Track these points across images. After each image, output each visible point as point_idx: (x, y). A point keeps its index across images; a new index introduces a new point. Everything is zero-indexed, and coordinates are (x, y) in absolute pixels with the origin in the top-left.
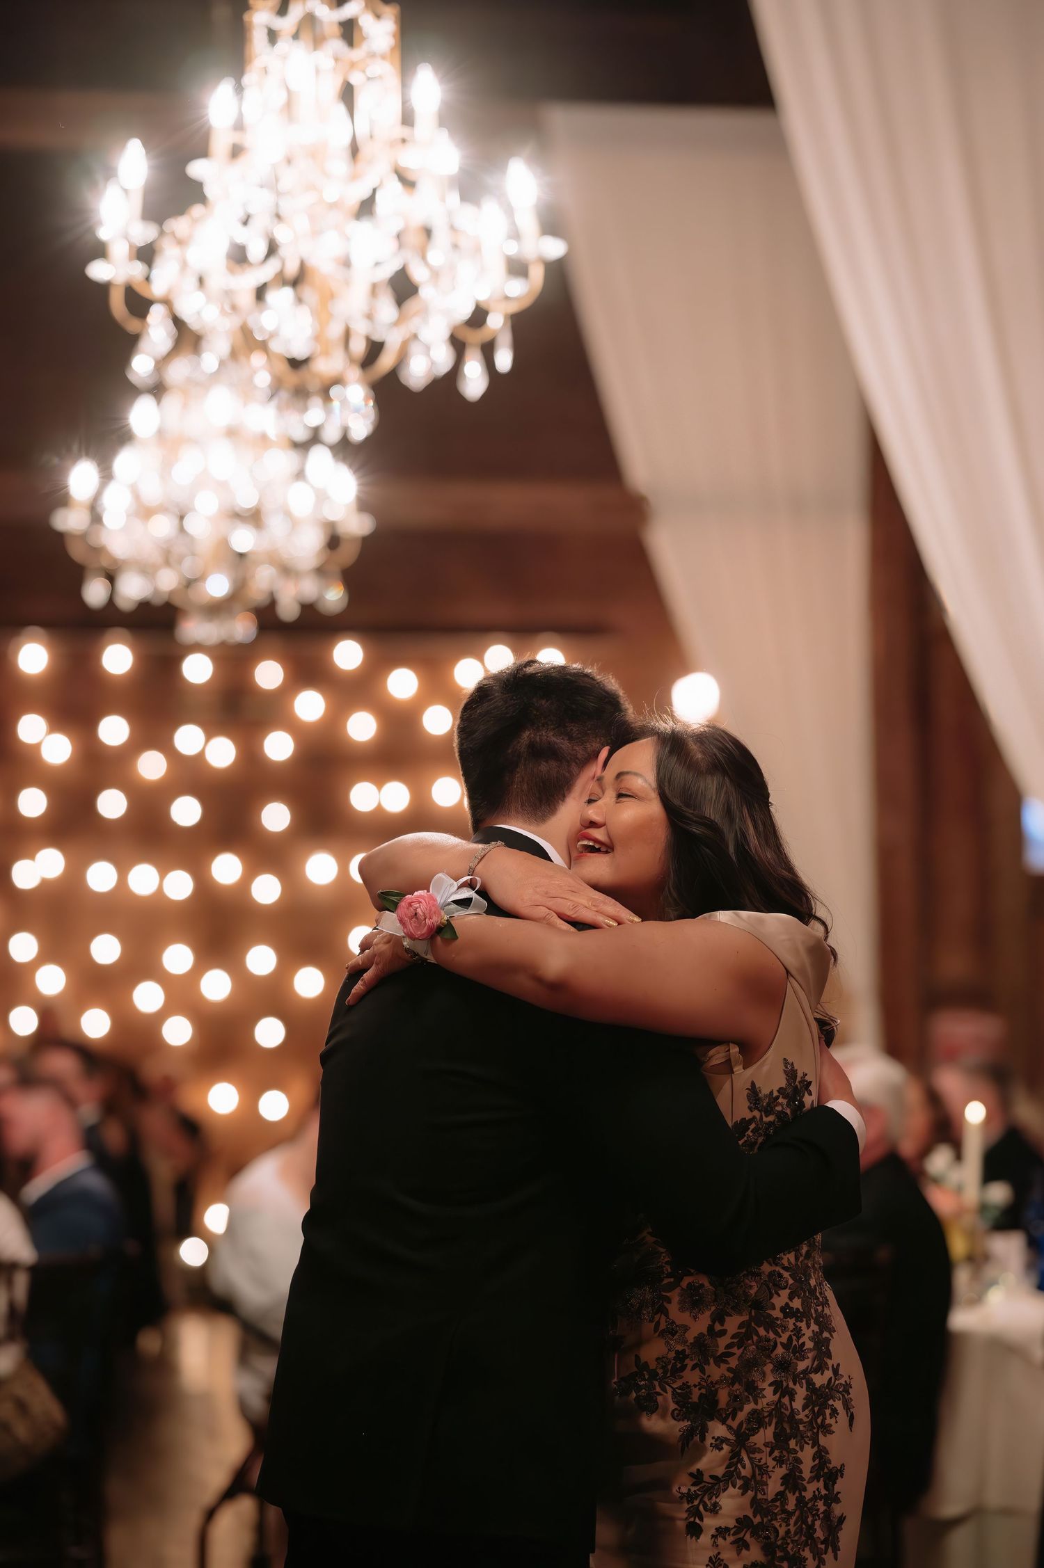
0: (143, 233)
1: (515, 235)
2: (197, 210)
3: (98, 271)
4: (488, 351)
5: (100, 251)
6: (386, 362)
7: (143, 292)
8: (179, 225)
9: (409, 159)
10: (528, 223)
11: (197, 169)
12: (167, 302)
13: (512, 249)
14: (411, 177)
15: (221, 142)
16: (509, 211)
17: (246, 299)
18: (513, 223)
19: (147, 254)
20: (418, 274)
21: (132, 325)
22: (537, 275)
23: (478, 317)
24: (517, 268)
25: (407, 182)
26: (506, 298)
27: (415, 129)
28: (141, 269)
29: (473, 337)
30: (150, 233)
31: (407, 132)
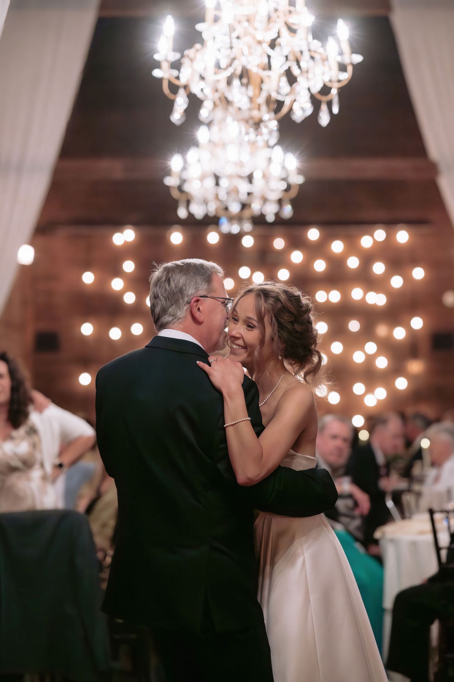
0: (174, 56)
1: (341, 53)
2: (198, 46)
3: (157, 73)
4: (330, 104)
5: (157, 65)
6: (285, 110)
7: (176, 82)
8: (190, 52)
9: (292, 20)
10: (346, 48)
11: (199, 27)
12: (186, 87)
13: (339, 59)
14: (294, 27)
15: (210, 15)
16: (338, 41)
17: (223, 85)
18: (340, 47)
19: (176, 65)
20: (296, 71)
21: (171, 96)
22: (350, 69)
23: (325, 90)
24: (342, 68)
25: (292, 30)
26: (339, 81)
27: (295, 7)
28: (175, 73)
29: (324, 99)
30: (177, 56)
31: (292, 8)
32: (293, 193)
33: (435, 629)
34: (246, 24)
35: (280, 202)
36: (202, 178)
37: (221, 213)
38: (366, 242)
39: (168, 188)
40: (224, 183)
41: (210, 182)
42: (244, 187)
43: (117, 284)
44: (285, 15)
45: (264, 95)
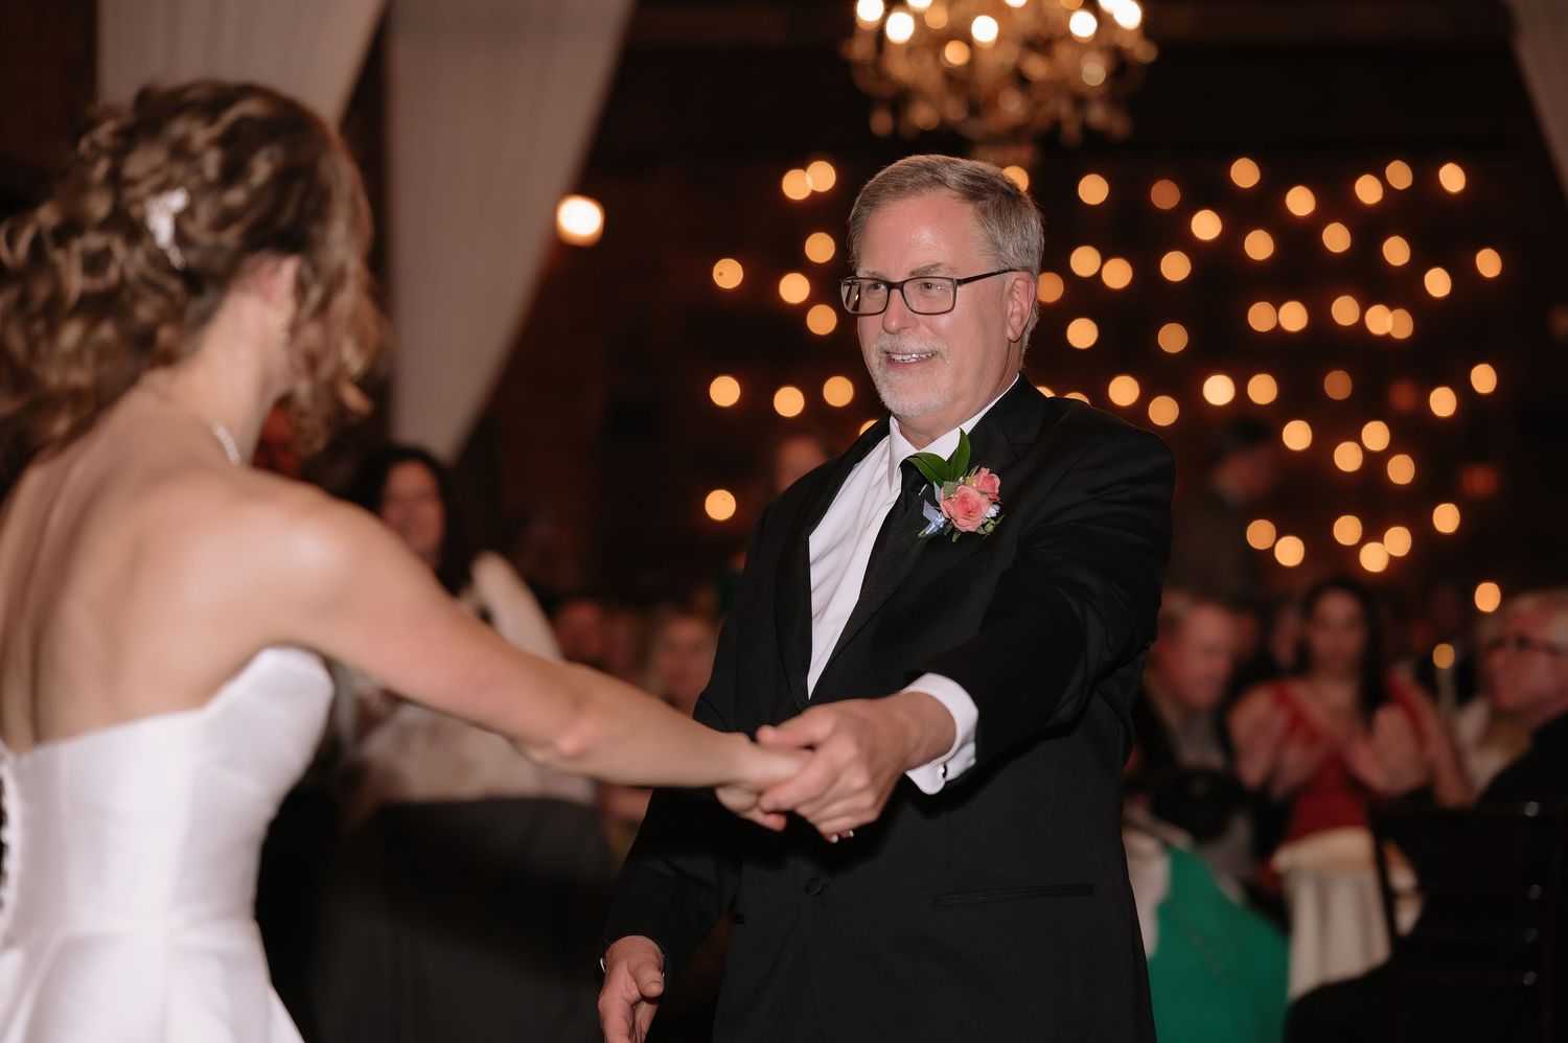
38: (1368, 190)
39: (847, 66)
43: (794, 288)
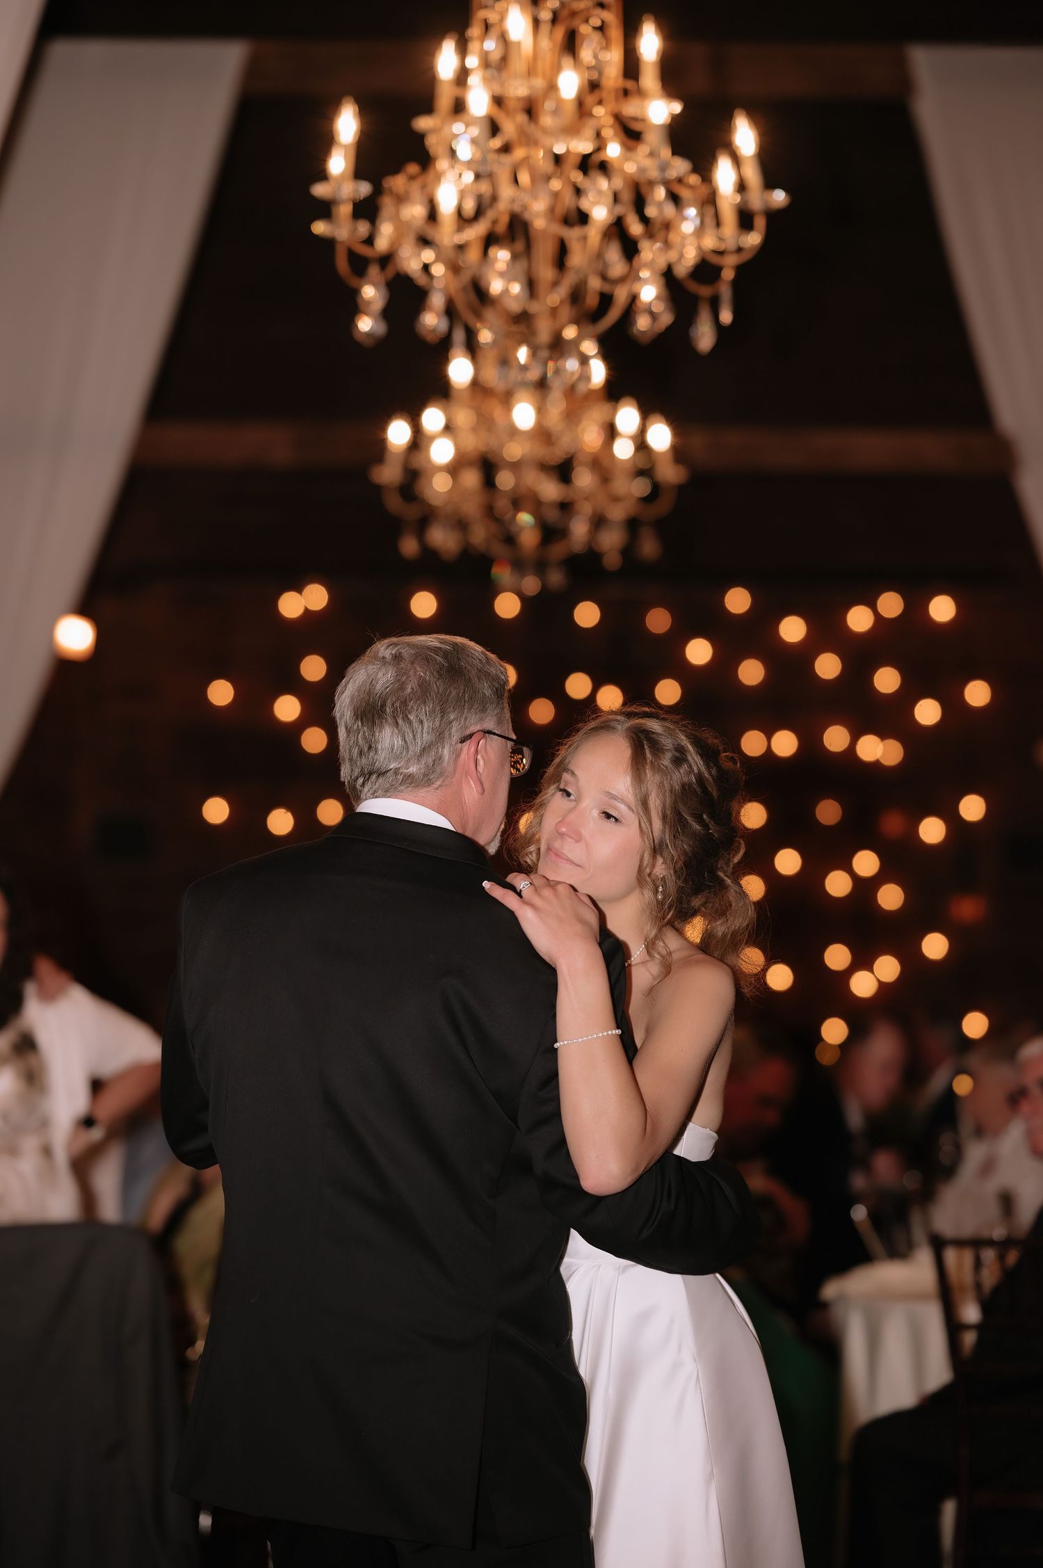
0: (357, 190)
1: (742, 188)
2: (415, 167)
3: (322, 228)
4: (714, 304)
5: (323, 210)
6: (615, 312)
7: (364, 250)
8: (396, 183)
9: (630, 109)
10: (753, 176)
11: (421, 123)
12: (386, 260)
13: (739, 199)
14: (637, 127)
15: (444, 100)
16: (736, 160)
17: (473, 255)
18: (740, 173)
19: (367, 210)
20: (635, 228)
21: (352, 281)
22: (760, 222)
23: (707, 272)
24: (745, 220)
25: (631, 134)
26: (740, 250)
27: (638, 82)
28: (363, 228)
29: (705, 291)
30: (365, 189)
31: (630, 84)
32: (664, 506)
33: (949, 1510)
34: (522, 118)
35: (633, 525)
36: (454, 469)
37: (498, 549)
38: (859, 619)
39: (378, 489)
40: (505, 480)
41: (471, 479)
42: (550, 490)
43: (287, 708)
44: (617, 99)
45: (569, 281)
